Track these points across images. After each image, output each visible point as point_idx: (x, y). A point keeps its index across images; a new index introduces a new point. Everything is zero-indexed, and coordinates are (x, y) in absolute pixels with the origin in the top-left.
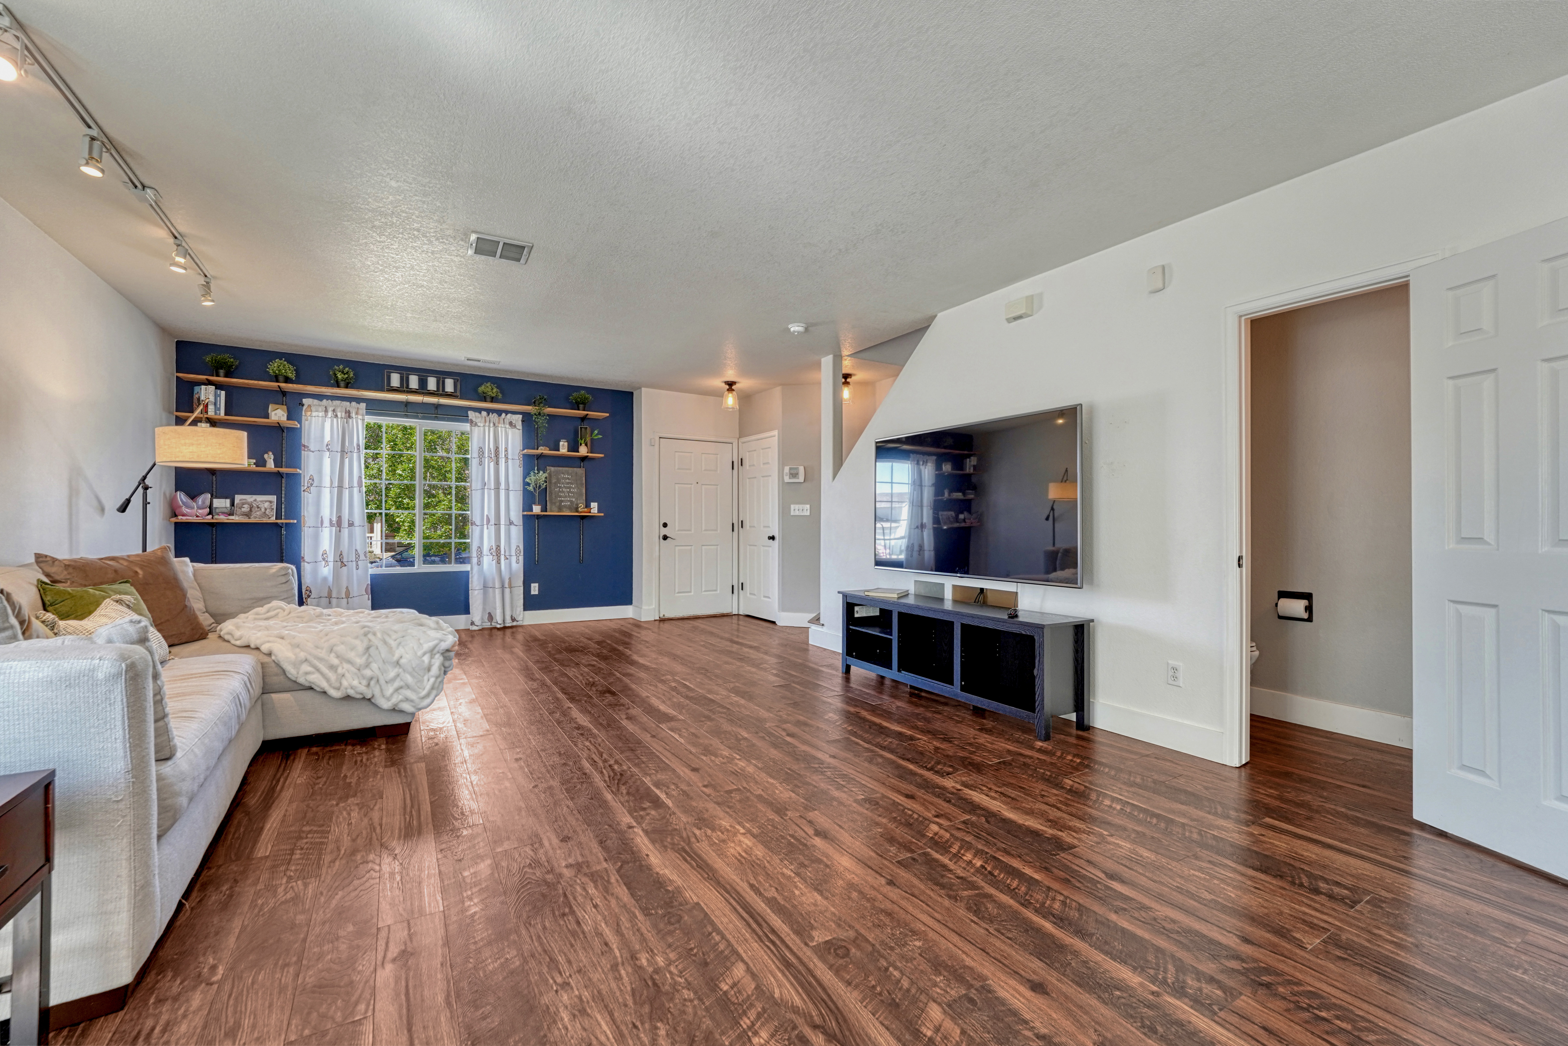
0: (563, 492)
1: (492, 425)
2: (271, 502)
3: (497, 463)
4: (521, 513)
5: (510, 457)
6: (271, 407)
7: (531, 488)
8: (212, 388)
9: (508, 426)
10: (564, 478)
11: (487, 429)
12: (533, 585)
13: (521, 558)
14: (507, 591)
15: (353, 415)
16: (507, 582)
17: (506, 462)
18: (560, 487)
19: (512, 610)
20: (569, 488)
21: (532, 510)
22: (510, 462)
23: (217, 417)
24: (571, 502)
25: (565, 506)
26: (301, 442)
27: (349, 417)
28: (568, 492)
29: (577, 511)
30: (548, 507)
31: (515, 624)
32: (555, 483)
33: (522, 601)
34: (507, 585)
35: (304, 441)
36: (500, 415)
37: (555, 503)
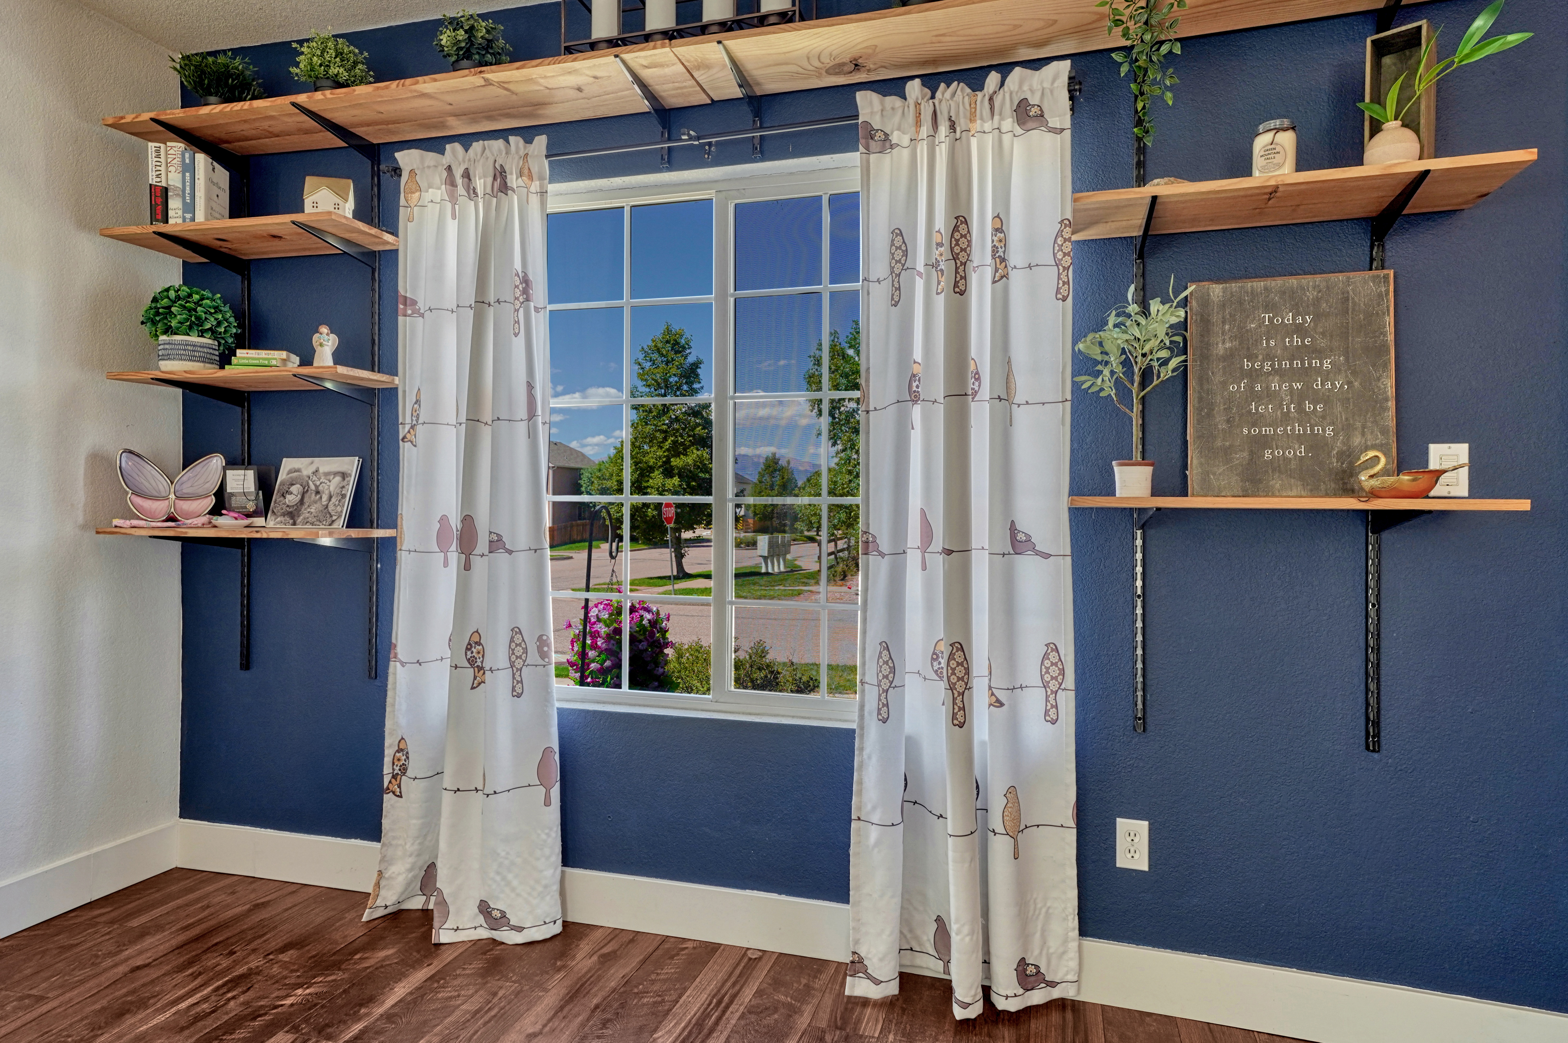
0: (1270, 396)
1: (943, 129)
2: (344, 475)
3: (960, 287)
4: (1064, 501)
5: (1016, 257)
6: (310, 181)
7: (1105, 384)
8: (177, 147)
9: (1008, 123)
10: (1272, 330)
11: (923, 149)
12: (1123, 825)
13: (1067, 702)
14: (1000, 847)
15: (513, 180)
16: (997, 804)
17: (1001, 276)
18: (1253, 375)
19: (1024, 934)
20: (1305, 373)
21: (1109, 490)
22: (1017, 281)
23: (190, 226)
24: (1316, 444)
25: (1279, 467)
26: (396, 291)
27: (504, 188)
28: (1300, 398)
29: (1349, 491)
30: (1194, 473)
31: (1037, 997)
32: (1230, 357)
33: (1073, 894)
34: (996, 822)
35: (404, 287)
36: (977, 85)
37: (1227, 452)
